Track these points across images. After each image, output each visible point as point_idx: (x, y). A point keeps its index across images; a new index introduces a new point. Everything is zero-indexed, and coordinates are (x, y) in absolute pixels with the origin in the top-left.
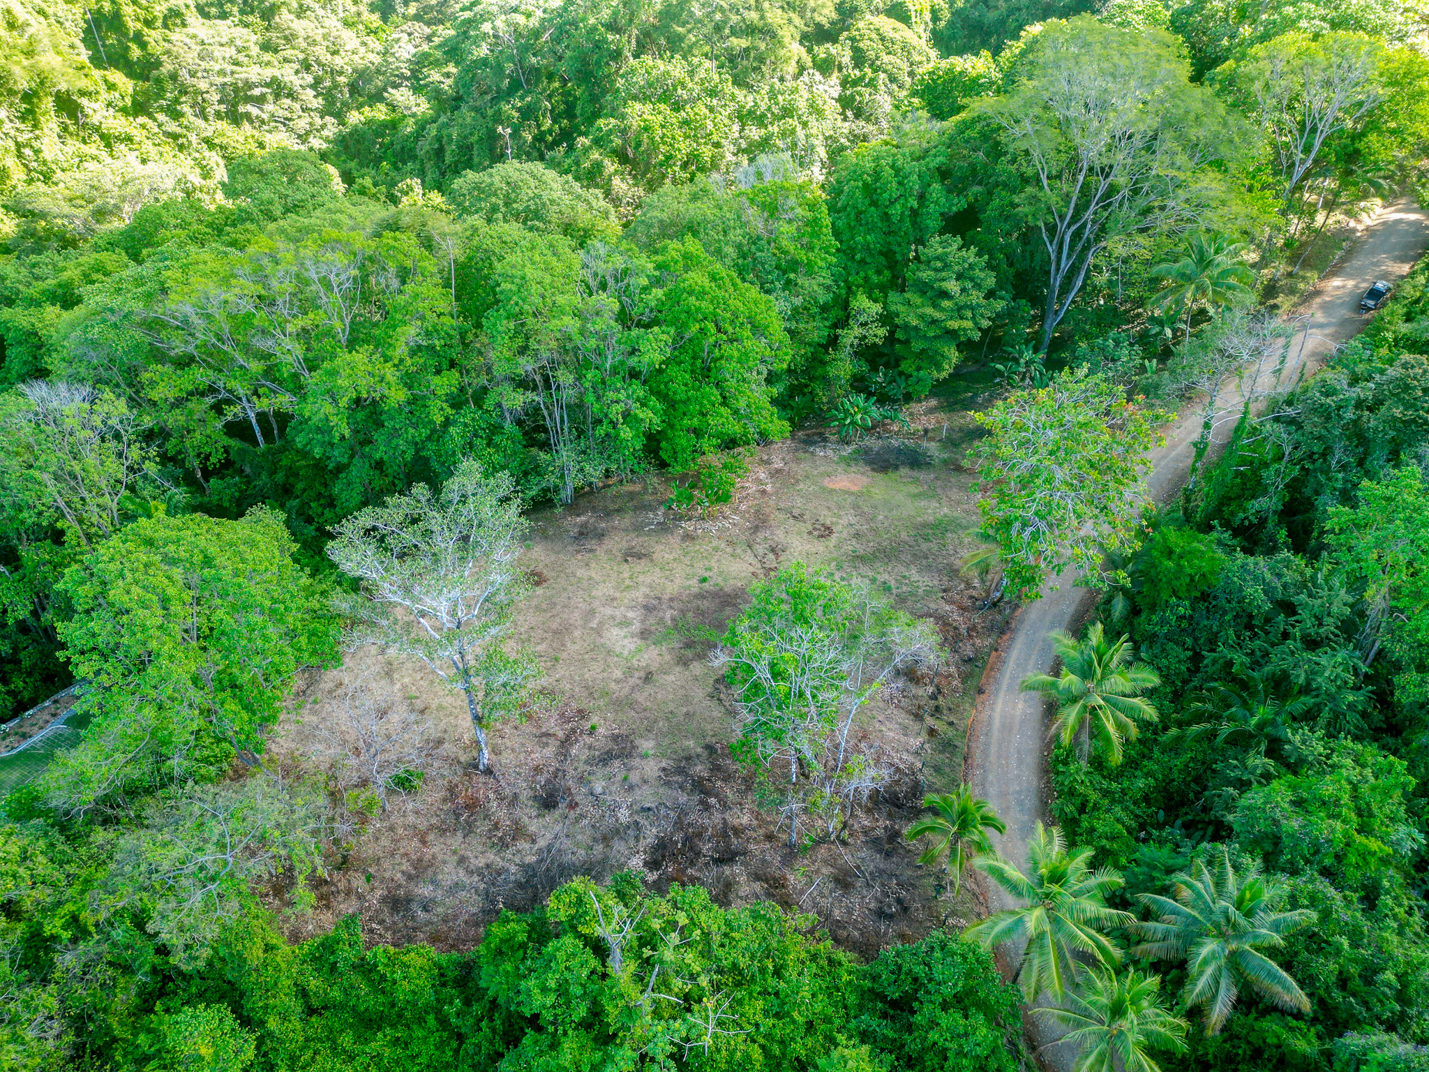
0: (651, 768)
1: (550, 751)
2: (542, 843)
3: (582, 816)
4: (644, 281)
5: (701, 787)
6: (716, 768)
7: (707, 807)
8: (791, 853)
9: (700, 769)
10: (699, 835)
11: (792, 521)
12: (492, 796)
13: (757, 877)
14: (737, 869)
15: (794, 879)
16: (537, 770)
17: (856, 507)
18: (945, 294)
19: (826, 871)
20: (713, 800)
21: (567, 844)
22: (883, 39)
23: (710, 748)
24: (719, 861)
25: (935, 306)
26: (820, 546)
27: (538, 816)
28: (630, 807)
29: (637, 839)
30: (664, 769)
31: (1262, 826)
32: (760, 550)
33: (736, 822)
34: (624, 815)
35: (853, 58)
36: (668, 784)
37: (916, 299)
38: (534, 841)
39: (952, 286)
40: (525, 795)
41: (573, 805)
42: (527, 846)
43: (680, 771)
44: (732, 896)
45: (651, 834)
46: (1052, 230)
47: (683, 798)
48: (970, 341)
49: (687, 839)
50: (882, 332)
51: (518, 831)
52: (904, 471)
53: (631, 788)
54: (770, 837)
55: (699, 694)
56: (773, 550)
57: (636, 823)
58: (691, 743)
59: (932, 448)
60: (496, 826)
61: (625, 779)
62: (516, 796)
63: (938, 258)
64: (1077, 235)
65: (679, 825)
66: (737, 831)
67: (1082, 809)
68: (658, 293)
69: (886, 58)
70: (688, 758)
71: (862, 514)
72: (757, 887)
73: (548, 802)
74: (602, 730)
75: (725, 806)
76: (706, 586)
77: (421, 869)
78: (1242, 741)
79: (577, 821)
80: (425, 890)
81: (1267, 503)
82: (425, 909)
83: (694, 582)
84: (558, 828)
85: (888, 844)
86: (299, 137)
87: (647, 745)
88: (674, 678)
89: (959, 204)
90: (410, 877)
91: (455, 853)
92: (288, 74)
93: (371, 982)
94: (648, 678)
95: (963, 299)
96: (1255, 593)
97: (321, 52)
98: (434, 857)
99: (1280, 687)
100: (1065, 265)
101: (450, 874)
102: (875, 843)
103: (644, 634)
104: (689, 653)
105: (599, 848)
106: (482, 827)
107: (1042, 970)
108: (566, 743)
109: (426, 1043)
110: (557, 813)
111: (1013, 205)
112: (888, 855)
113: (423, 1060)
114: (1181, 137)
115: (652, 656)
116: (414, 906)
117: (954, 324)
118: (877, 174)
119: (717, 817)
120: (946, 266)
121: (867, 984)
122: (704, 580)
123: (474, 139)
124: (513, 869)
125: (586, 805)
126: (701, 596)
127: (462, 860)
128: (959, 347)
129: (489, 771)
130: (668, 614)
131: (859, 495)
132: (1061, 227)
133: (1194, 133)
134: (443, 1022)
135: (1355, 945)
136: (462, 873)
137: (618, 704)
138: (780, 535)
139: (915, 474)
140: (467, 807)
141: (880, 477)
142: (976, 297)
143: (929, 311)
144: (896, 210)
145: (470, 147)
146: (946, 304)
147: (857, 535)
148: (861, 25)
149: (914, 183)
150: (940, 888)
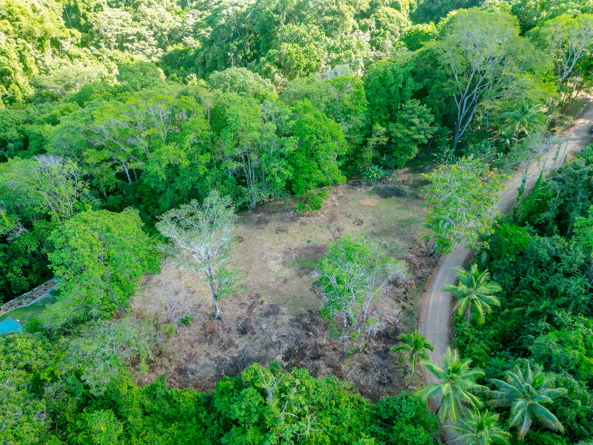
0: (286, 319)
1: (244, 311)
2: (240, 348)
3: (257, 338)
4: (287, 117)
5: (306, 328)
6: (313, 320)
7: (309, 336)
8: (343, 356)
9: (306, 320)
10: (305, 347)
11: (346, 218)
12: (220, 328)
13: (329, 366)
14: (321, 362)
15: (344, 367)
16: (239, 318)
17: (373, 212)
18: (413, 124)
19: (358, 364)
20: (311, 333)
21: (250, 349)
22: (389, 17)
23: (310, 312)
24: (313, 359)
25: (409, 129)
26: (357, 229)
27: (239, 337)
28: (277, 335)
29: (279, 348)
30: (291, 320)
31: (544, 352)
32: (333, 230)
33: (321, 343)
34: (274, 338)
35: (376, 25)
36: (292, 326)
37: (400, 126)
38: (237, 348)
39: (416, 121)
40: (234, 328)
41: (253, 333)
42: (234, 349)
43: (298, 320)
44: (318, 373)
45: (285, 346)
46: (459, 97)
47: (299, 332)
48: (423, 144)
49: (300, 349)
50: (386, 139)
51: (231, 343)
52: (394, 198)
53: (277, 327)
54: (334, 349)
55: (307, 288)
56: (338, 230)
57: (279, 342)
58: (302, 309)
59: (406, 188)
60: (222, 341)
61: (275, 323)
62: (230, 329)
63: (410, 109)
64: (470, 100)
65: (297, 343)
66: (321, 346)
67: (467, 342)
68: (293, 122)
69: (390, 25)
70: (301, 316)
71: (376, 215)
72: (329, 370)
73: (243, 332)
74: (266, 303)
75: (316, 336)
76: (310, 244)
77: (191, 358)
78: (536, 315)
79: (255, 340)
80: (192, 366)
81: (549, 215)
82: (192, 374)
83: (305, 242)
84: (247, 342)
85: (384, 354)
86: (148, 56)
87: (284, 309)
88: (296, 282)
89: (420, 86)
90: (186, 361)
91: (205, 351)
92: (143, 31)
93: (170, 403)
94: (285, 281)
95: (420, 126)
96: (543, 253)
97: (157, 22)
98: (196, 353)
99: (553, 293)
100: (464, 112)
101: (203, 360)
102: (378, 353)
103: (284, 263)
104: (302, 272)
105: (264, 351)
106: (216, 341)
107: (449, 409)
108: (251, 307)
109: (192, 429)
110: (247, 336)
111: (443, 87)
112: (384, 358)
113: (191, 436)
114: (515, 59)
115: (287, 273)
116: (188, 373)
117: (416, 137)
118: (385, 73)
119: (313, 340)
120: (413, 112)
121: (374, 412)
122: (309, 242)
123: (218, 58)
124: (228, 359)
125: (259, 333)
126: (308, 248)
127: (208, 354)
128: (419, 146)
129: (219, 318)
130: (294, 255)
131: (375, 207)
132: (463, 96)
133: (520, 57)
134: (199, 421)
135: (584, 404)
136: (207, 360)
137: (273, 292)
138: (341, 224)
139: (399, 199)
140: (210, 332)
141: (384, 200)
142: (426, 125)
143: (406, 131)
144: (393, 89)
145: (216, 61)
146: (413, 128)
147: (374, 224)
148: (380, 11)
149: (401, 77)
150: (405, 373)
